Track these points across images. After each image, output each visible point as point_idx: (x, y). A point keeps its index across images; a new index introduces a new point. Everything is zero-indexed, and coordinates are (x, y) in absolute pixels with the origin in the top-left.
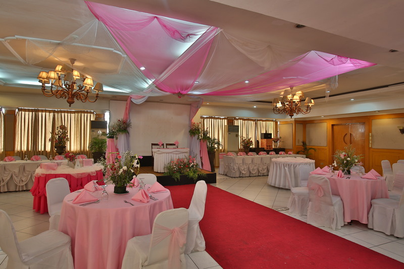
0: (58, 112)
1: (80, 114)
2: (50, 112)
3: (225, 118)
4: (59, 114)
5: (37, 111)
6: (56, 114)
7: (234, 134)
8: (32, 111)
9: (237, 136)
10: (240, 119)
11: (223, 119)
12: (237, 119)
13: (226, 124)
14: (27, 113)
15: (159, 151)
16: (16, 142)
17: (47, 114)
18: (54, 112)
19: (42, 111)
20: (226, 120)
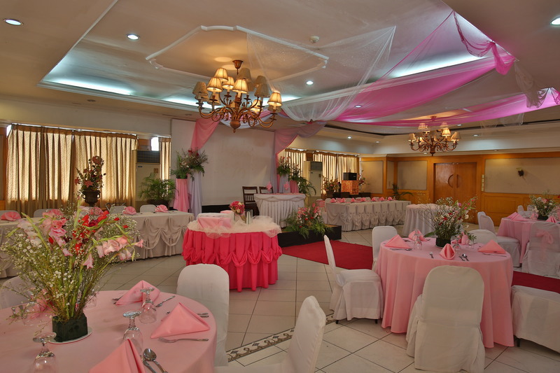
0: (80, 134)
1: (114, 139)
2: (66, 133)
3: (303, 152)
4: (83, 137)
5: (43, 130)
6: (77, 137)
7: (316, 173)
8: (36, 130)
9: (320, 176)
10: (320, 153)
11: (301, 152)
12: (317, 153)
13: (305, 159)
14: (27, 134)
15: (273, 197)
16: (10, 185)
17: (62, 136)
18: (74, 133)
19: (54, 131)
20: (305, 154)
